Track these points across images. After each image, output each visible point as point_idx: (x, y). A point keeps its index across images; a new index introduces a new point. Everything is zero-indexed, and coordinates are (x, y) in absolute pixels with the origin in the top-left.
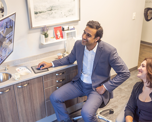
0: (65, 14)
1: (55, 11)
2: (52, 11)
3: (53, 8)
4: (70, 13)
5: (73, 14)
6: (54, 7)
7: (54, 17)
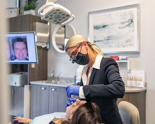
0: (123, 44)
1: (112, 40)
2: (109, 41)
3: (110, 38)
4: (128, 43)
5: (131, 45)
6: (112, 37)
7: (110, 46)
